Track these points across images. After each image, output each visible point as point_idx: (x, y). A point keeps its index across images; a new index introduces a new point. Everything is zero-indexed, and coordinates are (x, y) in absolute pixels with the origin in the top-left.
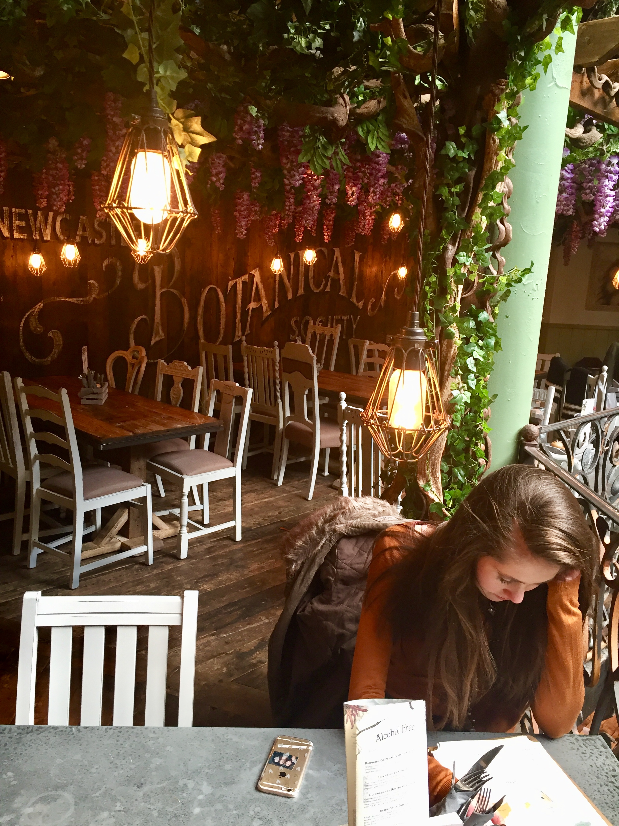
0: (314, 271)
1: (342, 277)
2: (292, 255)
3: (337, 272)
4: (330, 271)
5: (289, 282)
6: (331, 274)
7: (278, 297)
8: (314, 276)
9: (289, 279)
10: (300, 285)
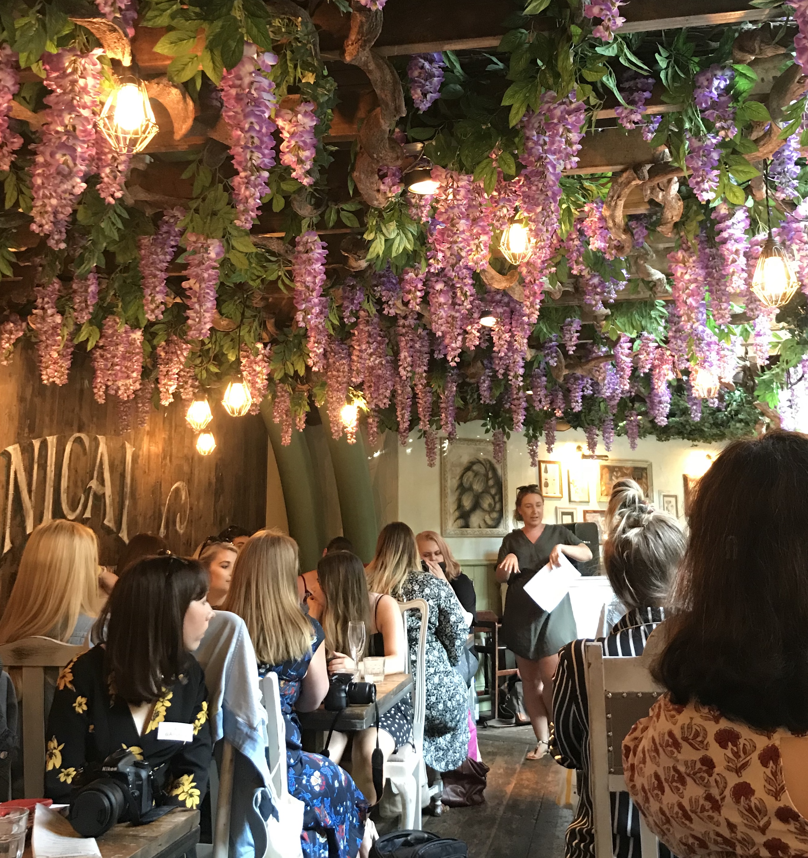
0: (69, 477)
1: (108, 491)
2: (37, 444)
3: (102, 482)
4: (92, 478)
5: (30, 498)
6: (94, 484)
7: (11, 527)
8: (68, 487)
9: (30, 492)
10: (46, 504)
